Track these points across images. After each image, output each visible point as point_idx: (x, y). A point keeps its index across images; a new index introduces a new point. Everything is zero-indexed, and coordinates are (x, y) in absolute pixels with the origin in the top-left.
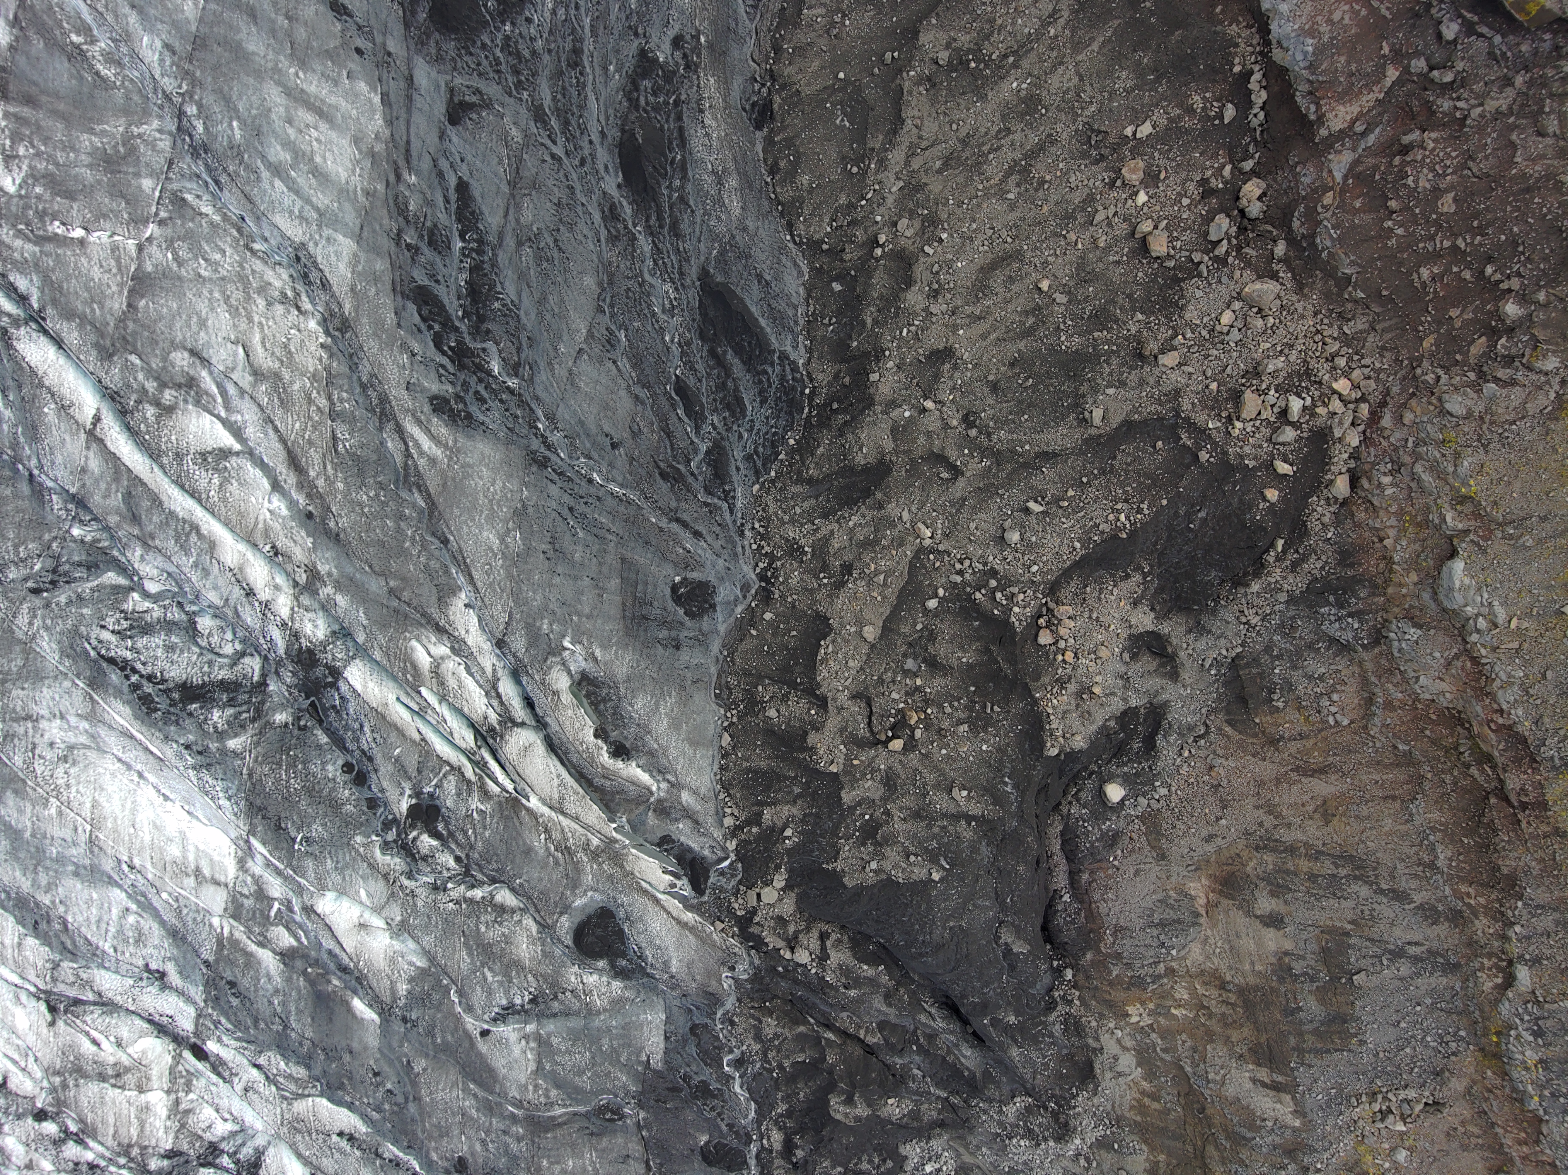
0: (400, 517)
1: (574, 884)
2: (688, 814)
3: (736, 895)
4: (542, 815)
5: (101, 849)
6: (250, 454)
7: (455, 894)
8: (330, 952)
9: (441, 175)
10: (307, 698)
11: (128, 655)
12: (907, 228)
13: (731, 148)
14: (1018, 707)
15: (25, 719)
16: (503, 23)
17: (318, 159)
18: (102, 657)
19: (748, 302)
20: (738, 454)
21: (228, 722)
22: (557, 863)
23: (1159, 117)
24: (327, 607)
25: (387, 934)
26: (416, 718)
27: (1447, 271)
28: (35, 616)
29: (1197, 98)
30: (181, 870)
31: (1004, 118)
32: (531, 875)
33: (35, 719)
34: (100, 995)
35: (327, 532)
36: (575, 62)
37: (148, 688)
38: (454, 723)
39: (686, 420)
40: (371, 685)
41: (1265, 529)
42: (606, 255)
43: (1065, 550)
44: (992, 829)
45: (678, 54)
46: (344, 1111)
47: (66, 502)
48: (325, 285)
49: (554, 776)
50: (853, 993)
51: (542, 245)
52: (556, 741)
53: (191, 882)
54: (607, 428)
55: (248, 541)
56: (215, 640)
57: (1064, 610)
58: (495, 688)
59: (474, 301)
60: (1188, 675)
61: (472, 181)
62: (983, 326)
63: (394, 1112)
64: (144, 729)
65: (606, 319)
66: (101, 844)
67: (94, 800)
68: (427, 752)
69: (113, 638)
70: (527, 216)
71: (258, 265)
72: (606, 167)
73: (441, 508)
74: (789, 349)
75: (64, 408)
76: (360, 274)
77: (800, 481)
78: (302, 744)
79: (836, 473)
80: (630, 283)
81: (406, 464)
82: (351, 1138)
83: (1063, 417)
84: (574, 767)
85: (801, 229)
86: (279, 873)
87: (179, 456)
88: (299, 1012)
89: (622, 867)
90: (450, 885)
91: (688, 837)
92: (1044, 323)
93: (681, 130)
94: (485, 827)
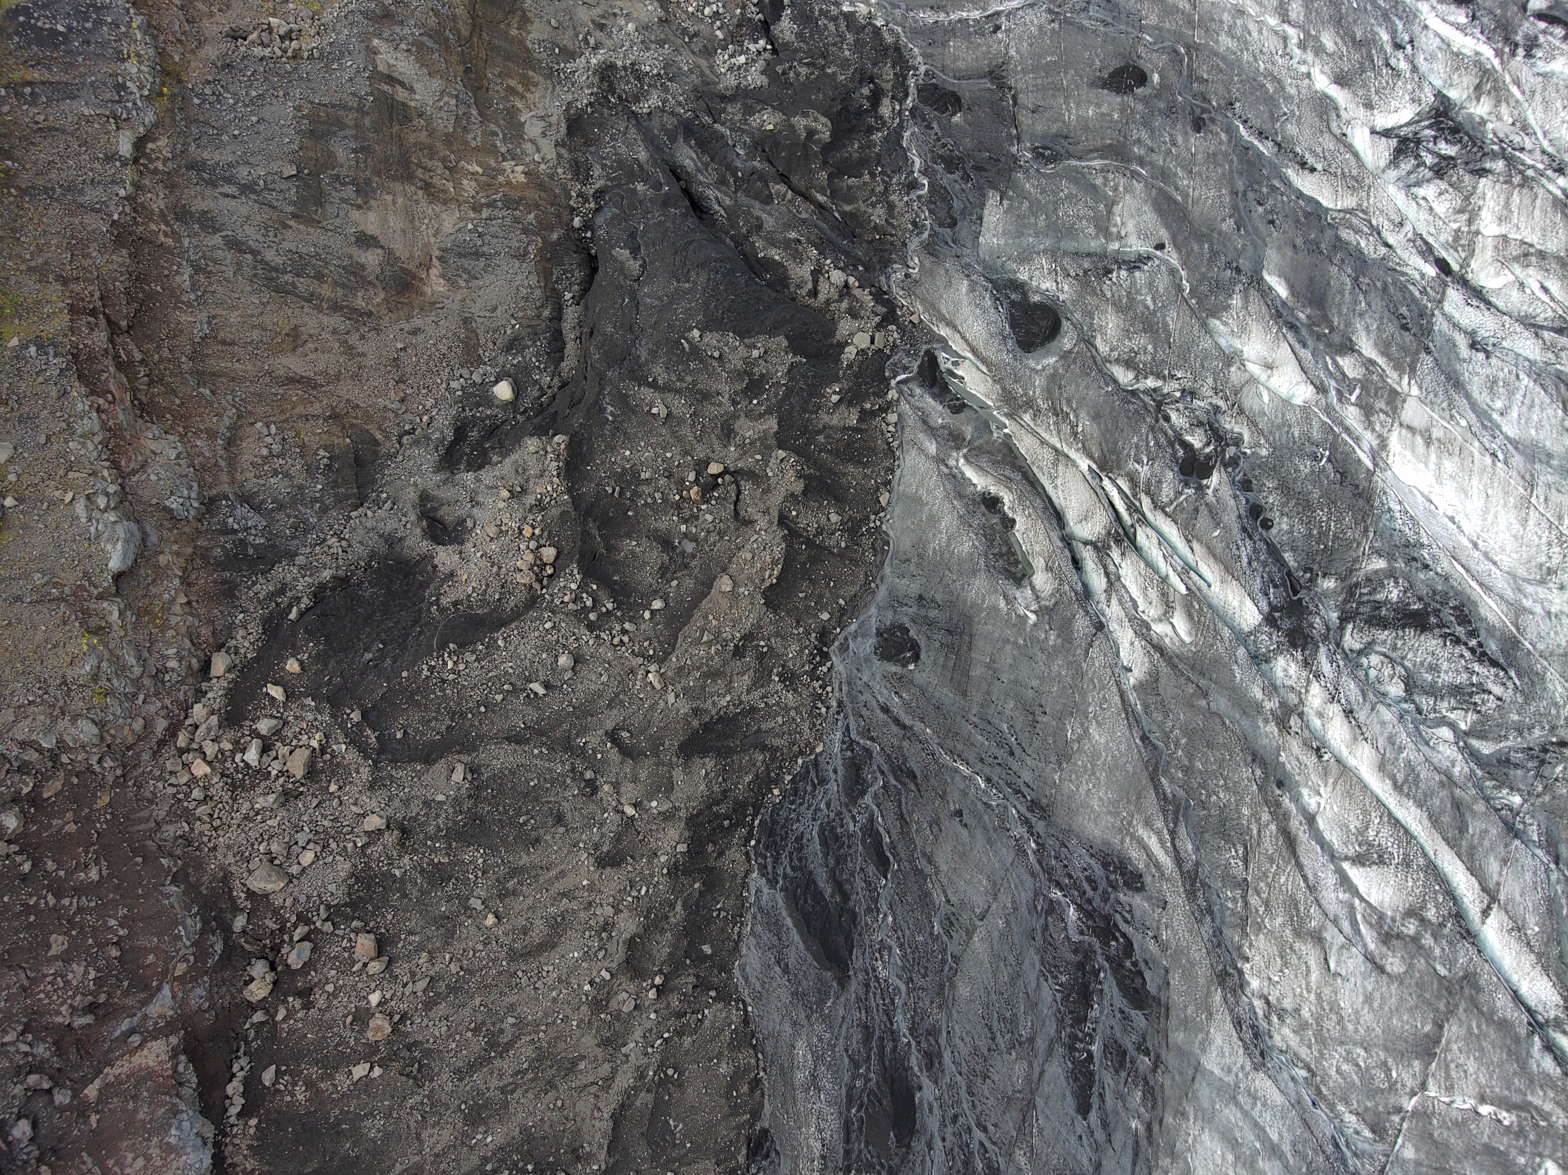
0: (1188, 770)
1: (1054, 378)
2: (932, 431)
3: (894, 347)
4: (1078, 450)
6: (1333, 857)
9: (1105, 1125)
10: (1300, 600)
12: (624, 1002)
13: (797, 1114)
14: (588, 489)
18: (1503, 669)
19: (801, 946)
21: (1383, 586)
22: (1069, 401)
23: (343, 1082)
24: (1272, 688)
25: (1245, 356)
26: (1194, 564)
27: (70, 873)
29: (301, 1097)
30: (1445, 446)
31: (506, 1105)
32: (1095, 394)
34: (1537, 335)
35: (1264, 764)
38: (1156, 555)
39: (881, 830)
40: (1236, 603)
41: (307, 631)
42: (942, 1017)
43: (515, 640)
44: (632, 371)
46: (1306, 191)
47: (1524, 832)
48: (1238, 1023)
49: (1060, 488)
50: (793, 235)
52: (1054, 522)
55: (1345, 766)
56: (1388, 671)
57: (525, 578)
58: (1110, 583)
60: (411, 495)
61: (1073, 1113)
62: (560, 886)
63: (1258, 183)
64: (1468, 591)
65: (952, 948)
66: (1522, 482)
68: (1186, 528)
69: (1491, 686)
70: (1020, 1069)
71: (1304, 1052)
73: (1145, 774)
75: (1518, 928)
76: (1201, 1030)
77: (774, 750)
79: (736, 752)
81: (1176, 824)
82: (1303, 165)
83: (494, 777)
84: (1038, 493)
85: (736, 1016)
87: (1407, 864)
88: (1341, 292)
89: (1004, 389)
91: (934, 409)
92: (498, 880)
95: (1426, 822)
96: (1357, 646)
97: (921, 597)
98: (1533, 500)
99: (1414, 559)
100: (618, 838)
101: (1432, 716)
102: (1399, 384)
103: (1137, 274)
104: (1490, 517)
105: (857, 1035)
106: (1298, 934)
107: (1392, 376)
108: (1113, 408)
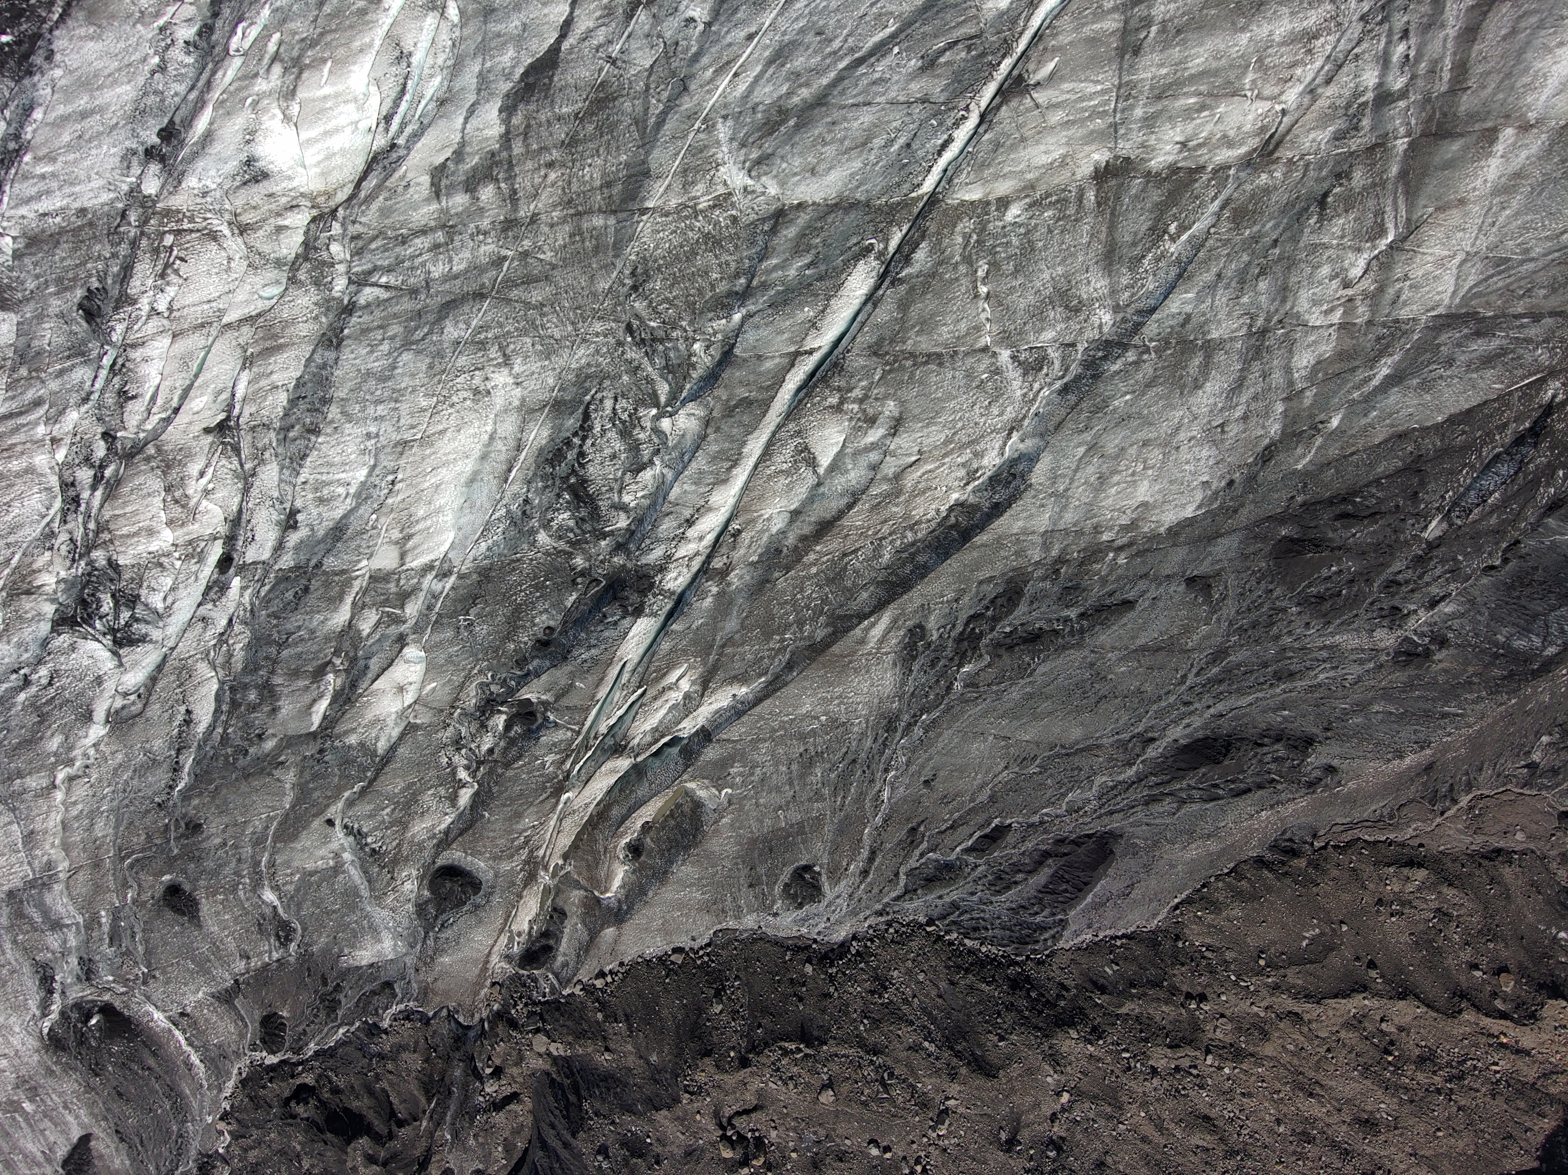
0: (801, 623)
1: (497, 857)
2: (593, 935)
4: (555, 812)
5: (402, 454)
6: (819, 484)
7: (456, 759)
8: (367, 667)
10: (602, 577)
11: (597, 429)
12: (1224, 1029)
15: (505, 355)
16: (1299, 604)
17: (1116, 478)
18: (587, 407)
19: (1104, 881)
20: (955, 896)
21: (560, 526)
22: (514, 841)
28: (605, 336)
30: (404, 523)
32: (496, 821)
33: (507, 362)
34: (253, 473)
35: (768, 572)
36: (1279, 677)
37: (571, 455)
39: (972, 840)
40: (635, 639)
42: (1105, 742)
45: (1317, 773)
46: (212, 709)
48: (997, 510)
50: (472, 1142)
51: (1097, 686)
53: (396, 535)
54: (942, 774)
55: (735, 508)
56: (633, 486)
58: (662, 736)
59: (1025, 641)
61: (1136, 611)
64: (531, 458)
65: (1044, 752)
66: (406, 452)
67: (446, 430)
68: (587, 709)
69: (608, 411)
72: (1188, 725)
73: (820, 658)
74: (1073, 927)
75: (813, 325)
76: (1018, 539)
78: (559, 589)
80: (1087, 768)
81: (852, 616)
82: (187, 722)
85: (1190, 913)
86: (430, 608)
87: (798, 433)
89: (525, 887)
90: (463, 751)
91: (571, 937)
93: (1249, 790)
94: (528, 773)
95: (755, 435)
96: (623, 515)
97: (751, 886)
98: (419, 436)
99: (524, 513)
100: (1094, 1098)
101: (656, 440)
102: (363, 575)
103: (365, 830)
104: (452, 457)
105: (1157, 808)
106: (899, 493)
107: (357, 585)
108: (504, 805)
